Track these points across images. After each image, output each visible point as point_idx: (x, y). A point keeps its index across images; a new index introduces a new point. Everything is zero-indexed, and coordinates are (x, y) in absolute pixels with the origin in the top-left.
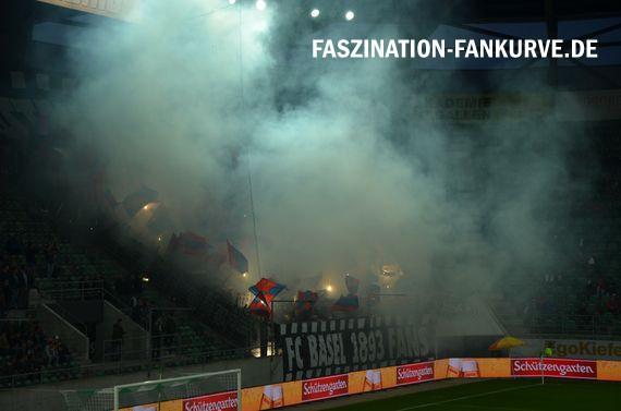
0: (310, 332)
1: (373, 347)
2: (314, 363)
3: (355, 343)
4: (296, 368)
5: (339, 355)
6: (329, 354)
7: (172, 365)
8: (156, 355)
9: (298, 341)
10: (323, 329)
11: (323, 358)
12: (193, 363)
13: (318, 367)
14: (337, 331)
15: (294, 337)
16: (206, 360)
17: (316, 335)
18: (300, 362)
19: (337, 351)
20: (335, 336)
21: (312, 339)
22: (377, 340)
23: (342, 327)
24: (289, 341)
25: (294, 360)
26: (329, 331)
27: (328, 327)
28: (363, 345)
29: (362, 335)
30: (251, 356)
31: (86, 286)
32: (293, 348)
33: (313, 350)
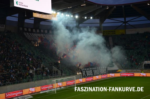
0: (87, 70)
1: (97, 72)
2: (87, 75)
6: (90, 74)
10: (89, 70)
11: (89, 74)
12: (68, 76)
14: (91, 70)
15: (84, 71)
16: (70, 75)
17: (88, 71)
18: (85, 75)
21: (87, 71)
22: (98, 71)
23: (92, 69)
24: (83, 72)
25: (84, 75)
26: (90, 70)
28: (95, 72)
29: (95, 70)
30: (77, 74)
32: (84, 73)
33: (87, 73)
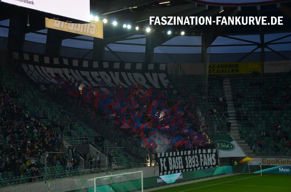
0: (169, 156)
1: (194, 162)
2: (171, 168)
3: (187, 160)
4: (164, 170)
5: (181, 165)
6: (177, 165)
7: (116, 170)
8: (110, 165)
9: (165, 160)
10: (174, 155)
11: (175, 166)
12: (124, 169)
13: (173, 170)
14: (180, 155)
15: (163, 158)
16: (129, 167)
17: (172, 157)
18: (166, 168)
19: (180, 163)
20: (179, 157)
21: (170, 159)
22: (196, 159)
23: (182, 154)
24: (161, 160)
25: (163, 167)
26: (176, 156)
27: (176, 154)
28: (190, 161)
29: (189, 157)
30: (146, 166)
31: (83, 139)
32: (163, 162)
33: (170, 163)
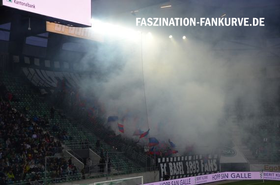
0: (170, 162)
1: (195, 167)
2: (171, 174)
3: (188, 166)
6: (177, 170)
7: (116, 175)
9: (165, 165)
14: (181, 161)
15: (163, 163)
17: (172, 162)
19: (181, 169)
21: (170, 164)
22: (197, 164)
24: (162, 165)
25: (164, 172)
27: (177, 159)
28: (191, 167)
29: (190, 162)
31: (83, 143)
32: (163, 168)
33: (171, 169)
